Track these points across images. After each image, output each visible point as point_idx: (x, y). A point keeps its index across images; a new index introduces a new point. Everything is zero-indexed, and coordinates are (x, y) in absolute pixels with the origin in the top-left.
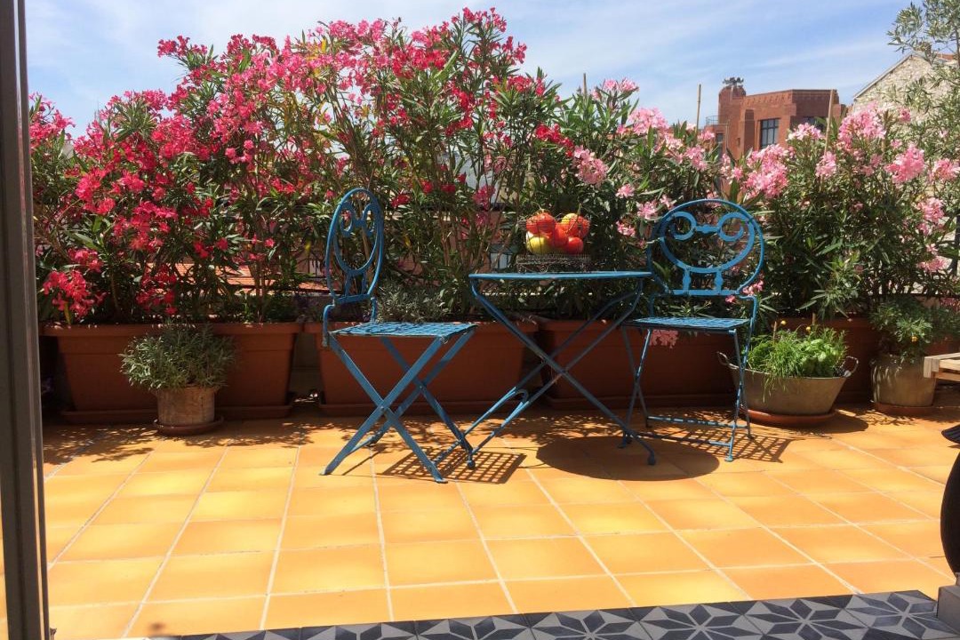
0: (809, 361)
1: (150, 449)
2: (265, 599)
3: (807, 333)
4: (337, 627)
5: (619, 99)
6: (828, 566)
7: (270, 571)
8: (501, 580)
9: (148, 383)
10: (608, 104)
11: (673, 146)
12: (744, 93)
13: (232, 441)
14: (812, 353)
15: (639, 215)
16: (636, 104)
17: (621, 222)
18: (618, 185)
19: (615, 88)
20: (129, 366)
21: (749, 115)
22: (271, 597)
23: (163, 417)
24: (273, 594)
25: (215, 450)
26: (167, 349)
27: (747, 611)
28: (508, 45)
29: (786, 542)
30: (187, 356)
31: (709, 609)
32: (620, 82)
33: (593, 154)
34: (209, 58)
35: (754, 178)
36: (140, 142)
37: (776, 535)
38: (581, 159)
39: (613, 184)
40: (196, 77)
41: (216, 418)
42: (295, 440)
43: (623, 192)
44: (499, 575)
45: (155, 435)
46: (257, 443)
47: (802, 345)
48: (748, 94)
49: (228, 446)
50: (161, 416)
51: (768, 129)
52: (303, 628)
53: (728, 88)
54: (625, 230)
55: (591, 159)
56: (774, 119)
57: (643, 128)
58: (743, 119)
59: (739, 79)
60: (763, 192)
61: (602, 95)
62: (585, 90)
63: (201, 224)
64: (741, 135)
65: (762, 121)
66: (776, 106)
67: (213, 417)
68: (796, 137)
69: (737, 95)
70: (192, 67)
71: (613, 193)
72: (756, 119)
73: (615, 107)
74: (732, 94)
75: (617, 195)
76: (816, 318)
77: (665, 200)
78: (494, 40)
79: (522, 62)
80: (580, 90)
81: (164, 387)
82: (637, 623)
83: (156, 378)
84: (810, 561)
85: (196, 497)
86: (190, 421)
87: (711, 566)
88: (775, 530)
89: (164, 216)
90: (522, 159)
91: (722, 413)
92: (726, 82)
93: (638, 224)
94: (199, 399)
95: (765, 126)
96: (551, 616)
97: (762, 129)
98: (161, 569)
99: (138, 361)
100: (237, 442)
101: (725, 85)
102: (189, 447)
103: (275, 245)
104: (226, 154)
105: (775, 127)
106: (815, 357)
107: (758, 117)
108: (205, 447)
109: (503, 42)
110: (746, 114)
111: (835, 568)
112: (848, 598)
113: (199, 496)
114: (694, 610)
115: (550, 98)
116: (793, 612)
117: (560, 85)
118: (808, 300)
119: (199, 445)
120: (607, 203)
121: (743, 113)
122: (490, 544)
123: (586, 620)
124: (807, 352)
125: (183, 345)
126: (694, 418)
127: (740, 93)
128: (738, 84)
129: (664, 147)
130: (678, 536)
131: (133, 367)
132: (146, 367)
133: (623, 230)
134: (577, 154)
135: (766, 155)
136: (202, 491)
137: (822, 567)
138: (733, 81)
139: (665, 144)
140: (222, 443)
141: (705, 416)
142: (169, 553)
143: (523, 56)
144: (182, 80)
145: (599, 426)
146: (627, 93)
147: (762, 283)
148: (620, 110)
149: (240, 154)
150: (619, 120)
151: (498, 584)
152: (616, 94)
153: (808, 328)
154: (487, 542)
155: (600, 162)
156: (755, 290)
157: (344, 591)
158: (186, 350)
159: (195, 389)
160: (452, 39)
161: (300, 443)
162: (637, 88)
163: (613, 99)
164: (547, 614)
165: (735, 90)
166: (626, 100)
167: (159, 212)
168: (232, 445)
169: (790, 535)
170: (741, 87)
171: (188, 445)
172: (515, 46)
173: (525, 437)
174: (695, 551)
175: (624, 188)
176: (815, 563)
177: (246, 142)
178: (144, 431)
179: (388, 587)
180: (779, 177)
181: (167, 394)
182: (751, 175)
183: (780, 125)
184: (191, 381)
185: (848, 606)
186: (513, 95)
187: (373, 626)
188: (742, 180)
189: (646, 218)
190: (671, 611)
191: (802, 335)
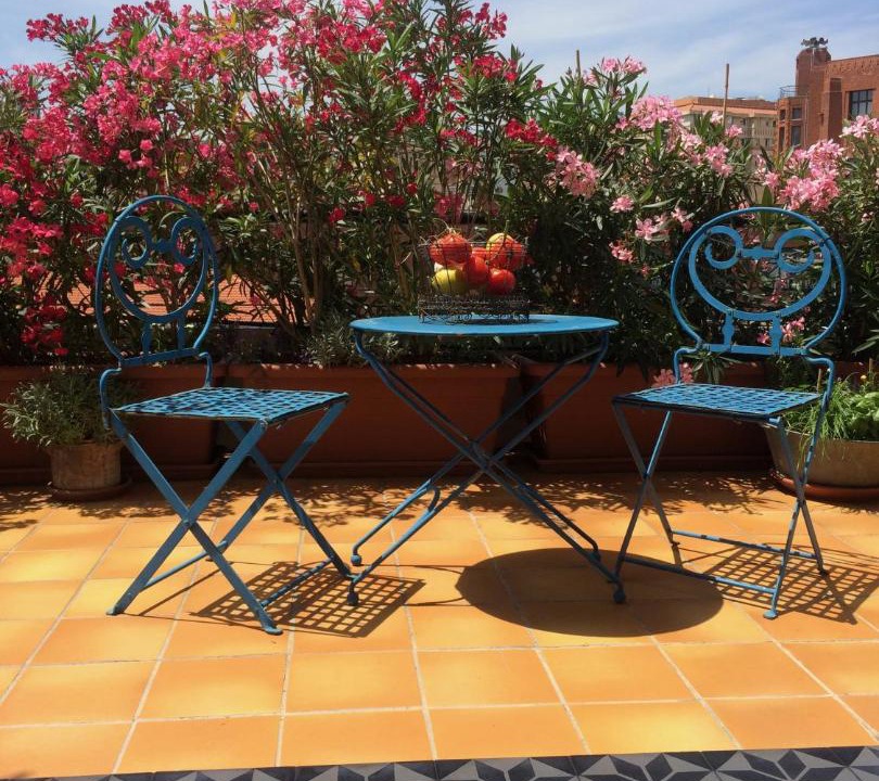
0: (860, 420)
1: (33, 522)
2: (130, 726)
3: (862, 382)
4: (199, 772)
5: (621, 81)
6: (847, 699)
7: (144, 689)
8: (426, 709)
9: (37, 438)
10: (607, 90)
11: (690, 144)
12: (828, 57)
13: (136, 510)
14: (864, 411)
15: (637, 235)
16: (645, 89)
17: (616, 244)
18: (614, 196)
19: (615, 69)
20: (12, 419)
21: (835, 85)
22: (138, 724)
23: (58, 480)
24: (141, 720)
25: (117, 520)
26: (56, 398)
27: (720, 765)
28: (483, 14)
29: (799, 663)
30: (81, 407)
31: (671, 761)
32: (622, 62)
33: (580, 157)
34: (92, 34)
35: (794, 185)
36: (12, 142)
37: (787, 652)
38: (566, 162)
39: (607, 194)
40: (81, 61)
41: (123, 480)
42: (214, 510)
43: (619, 205)
44: (424, 700)
45: (48, 501)
46: (167, 514)
47: (852, 399)
48: (832, 59)
49: (131, 516)
50: (55, 477)
51: (858, 102)
52: (157, 773)
53: (809, 51)
54: (622, 253)
55: (579, 164)
56: (867, 91)
57: (649, 122)
58: (827, 90)
59: (822, 39)
60: (808, 203)
61: (601, 78)
62: (578, 70)
63: (96, 244)
64: (825, 109)
65: (851, 93)
66: (870, 74)
67: (118, 480)
68: (853, 133)
69: (820, 61)
70: (72, 49)
71: (606, 207)
72: (843, 91)
73: (616, 93)
74: (813, 58)
75: (612, 208)
76: (874, 363)
77: (678, 215)
78: (464, 7)
79: (503, 35)
80: (570, 72)
81: (56, 442)
82: (576, 778)
83: (45, 434)
84: (826, 692)
85: (78, 585)
86: (89, 484)
87: (697, 695)
88: (787, 646)
89: (43, 235)
90: (493, 162)
91: (753, 481)
92: (805, 42)
93: (637, 246)
94: (100, 459)
95: (855, 99)
96: (470, 763)
97: (851, 103)
98: (15, 683)
99: (23, 413)
100: (143, 511)
101: (804, 47)
102: (84, 518)
103: (185, 271)
104: (120, 157)
105: (868, 101)
106: (869, 414)
107: (846, 87)
108: (103, 518)
109: (475, 10)
110: (831, 84)
111: (855, 702)
112: (855, 752)
113: (83, 582)
114: (653, 762)
115: (528, 84)
116: (781, 769)
117: (541, 66)
118: (863, 342)
119: (96, 516)
120: (599, 219)
121: (827, 82)
122: (422, 656)
123: (511, 772)
124: (859, 409)
125: (77, 393)
126: (717, 485)
127: (824, 57)
128: (821, 46)
129: (678, 147)
130: (663, 652)
131: (17, 421)
132: (32, 420)
133: (619, 254)
134: (561, 158)
135: (816, 153)
136: (87, 578)
137: (840, 701)
138: (814, 41)
139: (680, 141)
140: (123, 513)
141: (732, 485)
142: (28, 662)
143: (504, 28)
144: (64, 66)
145: (595, 496)
146: (632, 76)
147: (802, 319)
148: (624, 97)
149: (136, 157)
150: (623, 109)
151: (421, 712)
152: (616, 78)
153: (864, 377)
154: (420, 654)
155: (590, 166)
156: (794, 328)
157: (227, 718)
158: (79, 399)
159: (93, 446)
160: (408, 8)
161: (218, 515)
162: (644, 70)
163: (614, 83)
164: (464, 762)
165: (817, 53)
166: (631, 86)
167: (38, 231)
168: (137, 515)
169: (806, 654)
170: (825, 50)
171: (83, 515)
172: (492, 15)
173: (496, 510)
174: (679, 673)
175: (620, 200)
176: (831, 694)
177: (144, 142)
178: (35, 496)
179: (284, 713)
180: (828, 185)
181: (61, 452)
182: (789, 182)
183: (874, 97)
184: (89, 436)
185: (855, 763)
186: (477, 83)
187: (244, 772)
188: (779, 188)
189: (646, 238)
190: (623, 762)
191: (856, 386)
